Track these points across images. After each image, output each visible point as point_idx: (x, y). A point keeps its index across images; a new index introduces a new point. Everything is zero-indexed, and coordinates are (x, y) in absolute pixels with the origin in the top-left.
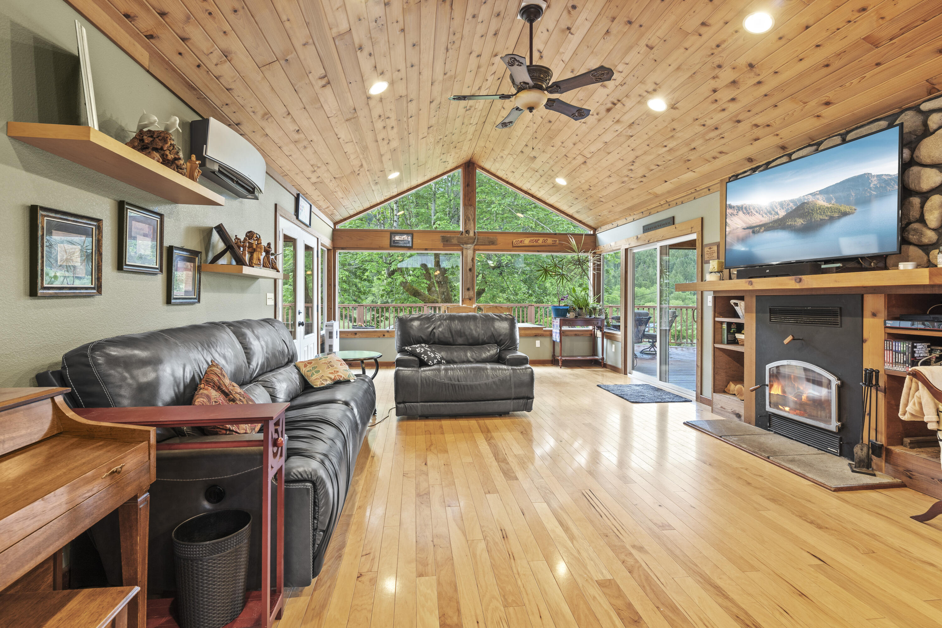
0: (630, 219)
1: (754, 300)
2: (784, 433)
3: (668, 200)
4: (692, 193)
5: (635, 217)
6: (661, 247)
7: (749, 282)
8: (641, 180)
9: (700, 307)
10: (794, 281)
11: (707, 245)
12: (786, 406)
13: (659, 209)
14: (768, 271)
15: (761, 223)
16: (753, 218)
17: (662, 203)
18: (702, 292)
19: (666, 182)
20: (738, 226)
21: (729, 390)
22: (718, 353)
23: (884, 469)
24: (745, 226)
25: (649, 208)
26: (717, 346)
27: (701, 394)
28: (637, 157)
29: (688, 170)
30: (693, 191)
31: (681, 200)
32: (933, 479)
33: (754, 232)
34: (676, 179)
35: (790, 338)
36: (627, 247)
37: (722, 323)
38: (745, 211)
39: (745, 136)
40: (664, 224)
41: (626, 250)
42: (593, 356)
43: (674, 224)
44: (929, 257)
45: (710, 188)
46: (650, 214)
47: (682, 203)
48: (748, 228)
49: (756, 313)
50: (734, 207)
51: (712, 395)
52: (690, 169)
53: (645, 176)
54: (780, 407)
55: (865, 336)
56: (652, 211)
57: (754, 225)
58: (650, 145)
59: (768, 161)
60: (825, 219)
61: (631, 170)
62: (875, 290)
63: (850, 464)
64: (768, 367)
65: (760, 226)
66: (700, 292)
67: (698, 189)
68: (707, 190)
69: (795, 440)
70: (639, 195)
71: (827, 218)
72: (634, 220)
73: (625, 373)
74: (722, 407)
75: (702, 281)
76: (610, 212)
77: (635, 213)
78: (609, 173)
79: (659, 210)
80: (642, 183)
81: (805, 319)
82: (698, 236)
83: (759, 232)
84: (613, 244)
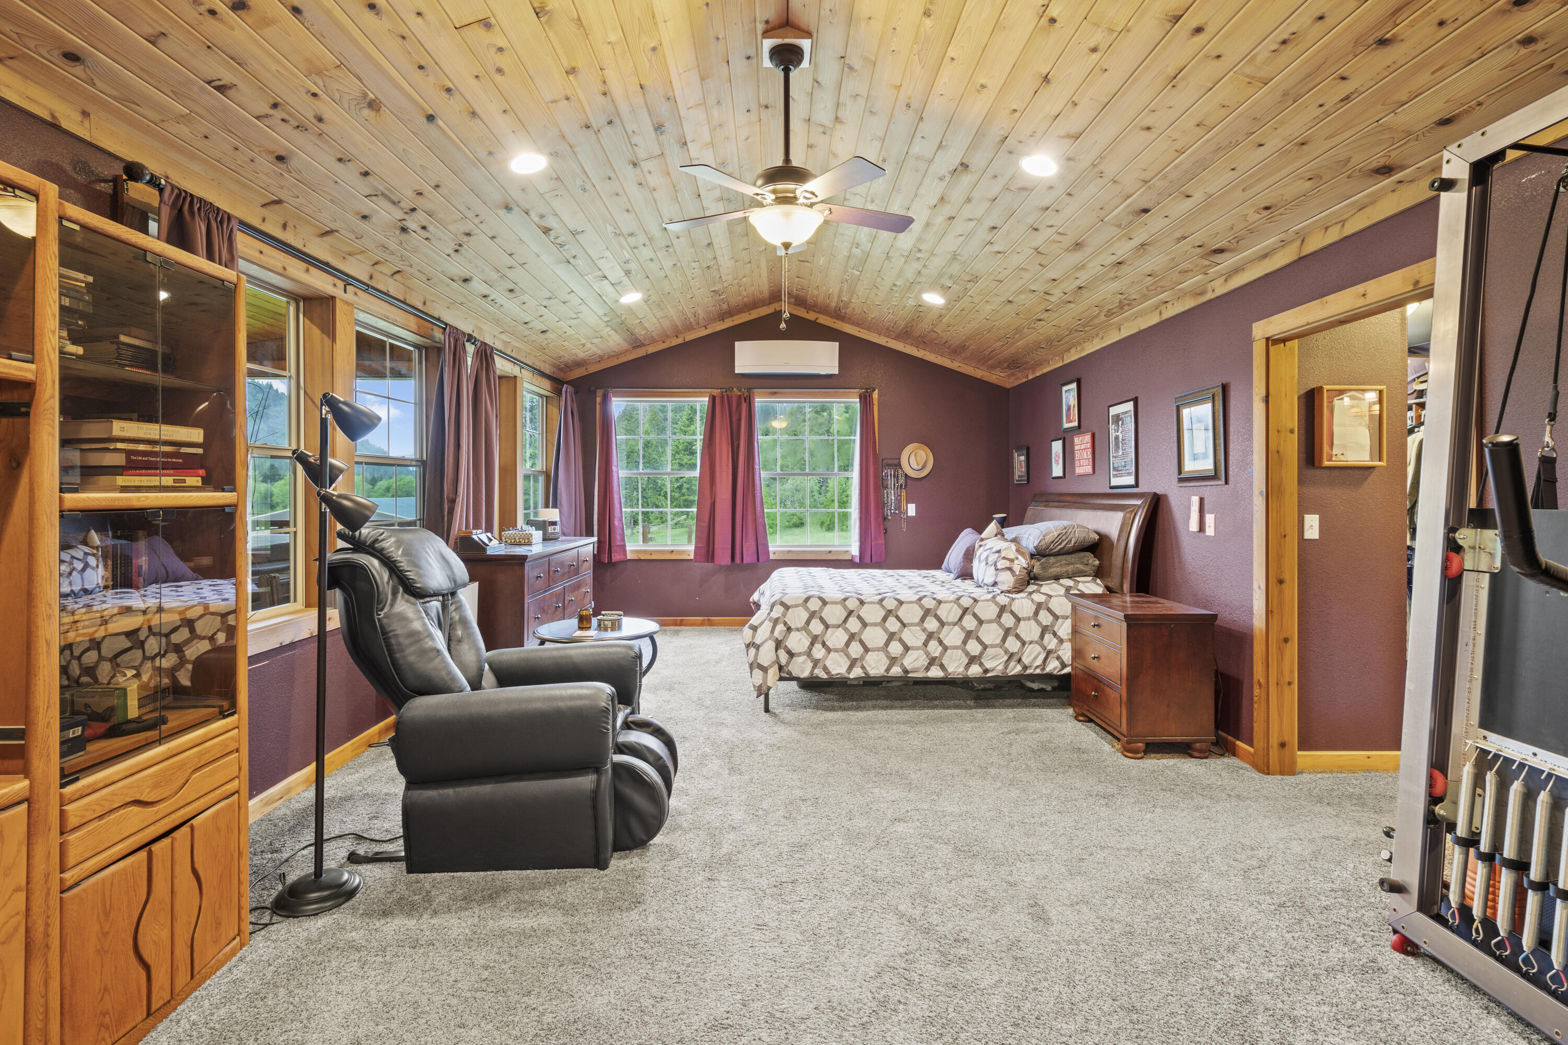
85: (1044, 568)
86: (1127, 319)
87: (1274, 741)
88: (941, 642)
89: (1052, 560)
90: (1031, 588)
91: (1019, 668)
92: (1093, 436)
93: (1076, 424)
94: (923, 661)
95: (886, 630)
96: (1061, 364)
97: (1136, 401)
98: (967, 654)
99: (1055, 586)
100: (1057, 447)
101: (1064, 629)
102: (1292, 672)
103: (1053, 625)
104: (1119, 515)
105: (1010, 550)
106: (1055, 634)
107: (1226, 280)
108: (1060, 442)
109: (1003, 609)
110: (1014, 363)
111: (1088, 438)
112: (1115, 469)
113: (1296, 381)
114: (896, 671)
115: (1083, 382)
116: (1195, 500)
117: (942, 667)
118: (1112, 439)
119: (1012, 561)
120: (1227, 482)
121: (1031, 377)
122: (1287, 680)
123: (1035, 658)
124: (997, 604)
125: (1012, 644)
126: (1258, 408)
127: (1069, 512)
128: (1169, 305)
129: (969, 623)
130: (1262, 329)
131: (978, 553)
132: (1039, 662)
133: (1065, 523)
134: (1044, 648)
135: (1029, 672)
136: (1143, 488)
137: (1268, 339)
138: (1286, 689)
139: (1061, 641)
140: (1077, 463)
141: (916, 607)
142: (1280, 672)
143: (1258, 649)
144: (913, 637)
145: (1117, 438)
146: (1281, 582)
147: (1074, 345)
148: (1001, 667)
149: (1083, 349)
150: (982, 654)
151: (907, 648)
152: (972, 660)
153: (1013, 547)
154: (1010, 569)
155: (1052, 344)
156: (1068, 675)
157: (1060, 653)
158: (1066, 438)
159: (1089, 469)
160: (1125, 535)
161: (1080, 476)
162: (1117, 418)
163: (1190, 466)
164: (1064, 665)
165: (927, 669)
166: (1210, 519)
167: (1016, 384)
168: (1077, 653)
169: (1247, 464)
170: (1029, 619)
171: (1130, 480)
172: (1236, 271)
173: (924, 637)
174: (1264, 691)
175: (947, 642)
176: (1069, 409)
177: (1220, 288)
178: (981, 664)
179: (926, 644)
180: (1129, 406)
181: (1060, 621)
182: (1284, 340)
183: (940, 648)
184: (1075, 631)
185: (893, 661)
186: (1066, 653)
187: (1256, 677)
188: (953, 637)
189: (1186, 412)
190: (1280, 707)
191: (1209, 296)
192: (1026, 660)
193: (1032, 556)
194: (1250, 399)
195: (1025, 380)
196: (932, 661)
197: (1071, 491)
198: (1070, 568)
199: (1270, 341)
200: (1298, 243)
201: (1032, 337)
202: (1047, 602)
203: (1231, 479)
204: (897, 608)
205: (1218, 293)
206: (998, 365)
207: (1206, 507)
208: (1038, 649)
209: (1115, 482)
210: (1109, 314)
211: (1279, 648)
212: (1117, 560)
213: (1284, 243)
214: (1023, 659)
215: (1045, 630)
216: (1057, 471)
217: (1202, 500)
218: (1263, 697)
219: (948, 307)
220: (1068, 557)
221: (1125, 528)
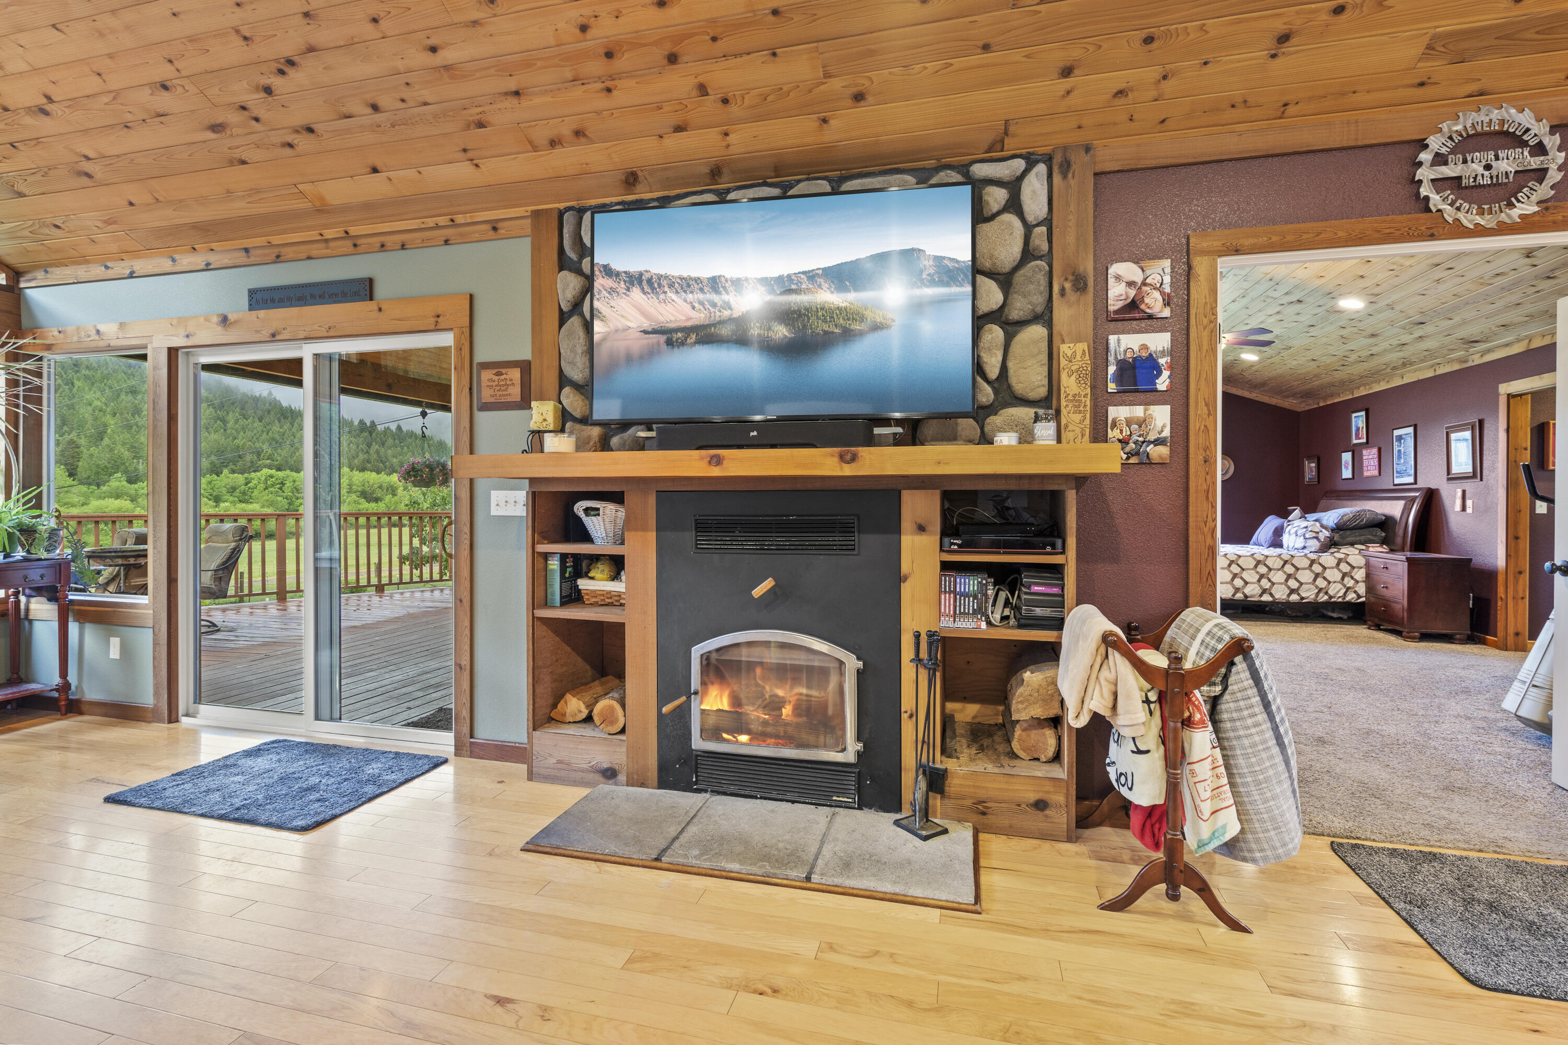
0: (187, 260)
1: (652, 500)
2: (732, 789)
3: (353, 231)
4: (437, 227)
5: (213, 258)
6: (317, 356)
7: (712, 457)
8: (290, 138)
9: (465, 518)
10: (836, 459)
11: (485, 366)
12: (741, 732)
13: (315, 250)
14: (755, 433)
15: (689, 324)
16: (669, 308)
17: (329, 234)
18: (472, 481)
19: (375, 170)
20: (630, 324)
21: (564, 715)
22: (542, 630)
23: (939, 811)
24: (646, 325)
25: (276, 240)
26: (541, 613)
27: (472, 736)
28: (311, 49)
29: (461, 155)
30: (443, 221)
31: (399, 238)
32: (1019, 805)
33: (669, 343)
34: (412, 173)
35: (768, 584)
36: (178, 341)
37: (546, 556)
38: (646, 288)
39: (660, 108)
40: (336, 295)
41: (173, 352)
42: (10, 683)
43: (371, 299)
44: (982, 428)
45: (500, 225)
46: (278, 259)
47: (403, 247)
48: (655, 332)
49: (658, 530)
50: (618, 274)
51: (530, 737)
52: (470, 155)
53: (310, 130)
54: (725, 736)
55: (905, 567)
56: (288, 252)
57: (672, 325)
58: (383, 24)
59: (666, 193)
60: (833, 333)
61: (268, 90)
62: (922, 483)
63: (897, 823)
64: (697, 651)
65: (688, 331)
66: (467, 483)
67: (460, 219)
68: (487, 227)
69: (761, 798)
70: (257, 191)
71: (837, 331)
72: (208, 268)
73: (173, 718)
74: (559, 762)
75: (471, 453)
76: (109, 222)
77: (214, 245)
78: (165, 72)
79: (314, 253)
80: (288, 151)
81: (781, 540)
82: (457, 341)
83: (682, 343)
84: (109, 329)
85: (1342, 537)
86: (1409, 372)
87: (1511, 631)
88: (1269, 580)
89: (1348, 532)
90: (1332, 550)
91: (1326, 597)
92: (1380, 450)
93: (1364, 440)
94: (1258, 591)
95: (1231, 572)
96: (1351, 397)
97: (1415, 427)
98: (1289, 587)
99: (1351, 549)
100: (1347, 457)
101: (1360, 575)
102: (1524, 591)
103: (1350, 572)
104: (1402, 503)
105: (1317, 527)
106: (1352, 578)
107: (1482, 356)
108: (1350, 454)
109: (1313, 562)
110: (1308, 394)
111: (1375, 451)
112: (1397, 472)
113: (1529, 419)
114: (1239, 596)
115: (1370, 411)
116: (1459, 494)
117: (1271, 595)
118: (1395, 452)
119: (1317, 533)
120: (1481, 480)
121: (1321, 404)
122: (1521, 595)
123: (1338, 592)
124: (1308, 558)
125: (1321, 583)
126: (1502, 436)
127: (1358, 502)
128: (1441, 366)
129: (1289, 569)
130: (1506, 388)
131: (1287, 530)
132: (1341, 594)
133: (1358, 509)
134: (1345, 586)
135: (1333, 600)
136: (1421, 484)
137: (1509, 395)
138: (1520, 601)
139: (1357, 582)
140: (1365, 469)
141: (1251, 559)
142: (1516, 591)
143: (1501, 579)
144: (1251, 576)
145: (1399, 451)
146: (1517, 538)
147: (1364, 385)
148: (1313, 596)
149: (1370, 388)
150: (1299, 588)
151: (1246, 583)
152: (1292, 591)
153: (1318, 524)
154: (1317, 538)
155: (1344, 384)
156: (1363, 603)
157: (1356, 589)
158: (1356, 452)
159: (1376, 473)
160: (1405, 515)
161: (1368, 477)
162: (1400, 438)
163: (1455, 469)
164: (1359, 597)
165: (1261, 596)
166: (1469, 503)
167: (1307, 408)
168: (1370, 589)
169: (1493, 469)
170: (1333, 568)
171: (1411, 480)
172: (1489, 351)
173: (1257, 577)
174: (1504, 602)
175: (1273, 580)
176: (1358, 429)
177: (1477, 360)
178: (1299, 594)
179: (1259, 581)
180: (1410, 430)
181: (1356, 570)
182: (1520, 395)
183: (1269, 584)
184: (1368, 575)
185: (1237, 590)
186: (1362, 589)
187: (1499, 595)
188: (1278, 577)
189: (1453, 436)
190: (1516, 612)
191: (1470, 364)
192: (1331, 592)
193: (1333, 530)
194: (1497, 430)
195: (1316, 406)
196: (1264, 591)
197: (1359, 488)
198: (1362, 538)
199: (1510, 396)
200: (1527, 341)
201: (1326, 380)
202: (1345, 558)
203: (1484, 477)
204: (1237, 560)
205: (1476, 363)
206: (1294, 395)
207: (1467, 495)
208: (1340, 586)
209: (1397, 481)
210: (1394, 368)
211: (1515, 577)
212: (1400, 532)
213: (1519, 340)
214: (1329, 592)
215: (1344, 575)
216: (1347, 473)
217: (1464, 492)
218: (1504, 605)
219: (1259, 362)
220: (1361, 531)
221: (1406, 510)
